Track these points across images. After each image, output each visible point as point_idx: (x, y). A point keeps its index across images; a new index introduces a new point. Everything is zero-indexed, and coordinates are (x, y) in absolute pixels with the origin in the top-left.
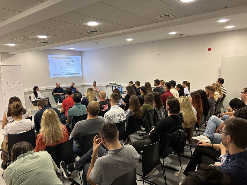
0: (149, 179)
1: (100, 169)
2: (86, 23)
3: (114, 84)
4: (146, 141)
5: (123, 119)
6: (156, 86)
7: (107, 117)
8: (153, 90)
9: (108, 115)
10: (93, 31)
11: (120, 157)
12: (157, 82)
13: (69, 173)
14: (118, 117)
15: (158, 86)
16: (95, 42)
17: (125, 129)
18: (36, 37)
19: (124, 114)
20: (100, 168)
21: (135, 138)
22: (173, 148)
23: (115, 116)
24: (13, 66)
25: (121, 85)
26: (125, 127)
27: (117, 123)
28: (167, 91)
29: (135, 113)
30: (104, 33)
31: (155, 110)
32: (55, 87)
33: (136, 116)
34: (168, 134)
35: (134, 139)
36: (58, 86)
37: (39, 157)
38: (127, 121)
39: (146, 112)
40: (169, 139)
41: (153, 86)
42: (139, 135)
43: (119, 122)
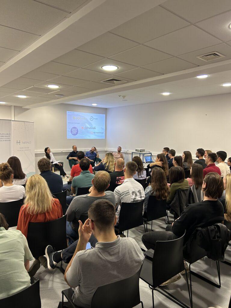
0: (168, 289)
1: (78, 268)
2: (102, 68)
3: (141, 151)
4: (168, 233)
5: (140, 199)
6: (198, 157)
7: (118, 193)
8: (193, 162)
9: (120, 190)
10: (112, 80)
11: (111, 255)
12: (201, 152)
13: (54, 263)
14: (133, 195)
15: (201, 158)
16: (121, 96)
17: (143, 213)
18: (46, 86)
19: (141, 191)
20: (78, 266)
21: (160, 227)
22: (206, 250)
23: (129, 192)
24: (25, 123)
25: (151, 153)
26: (143, 209)
27: (130, 202)
28: (210, 165)
29: (158, 193)
30: (128, 82)
31: (191, 191)
32: (71, 150)
33: (159, 197)
34: (200, 229)
35: (158, 227)
36: (75, 149)
37: (7, 237)
38: (146, 202)
39: (177, 193)
40: (199, 235)
41: (194, 157)
42: (166, 222)
43: (133, 201)
